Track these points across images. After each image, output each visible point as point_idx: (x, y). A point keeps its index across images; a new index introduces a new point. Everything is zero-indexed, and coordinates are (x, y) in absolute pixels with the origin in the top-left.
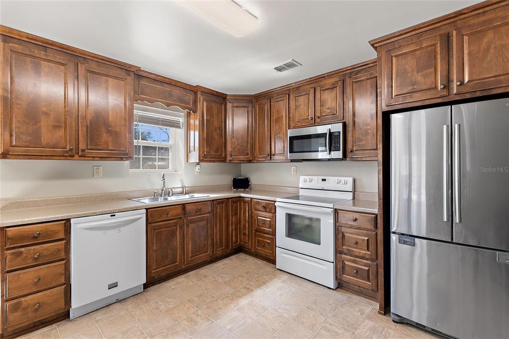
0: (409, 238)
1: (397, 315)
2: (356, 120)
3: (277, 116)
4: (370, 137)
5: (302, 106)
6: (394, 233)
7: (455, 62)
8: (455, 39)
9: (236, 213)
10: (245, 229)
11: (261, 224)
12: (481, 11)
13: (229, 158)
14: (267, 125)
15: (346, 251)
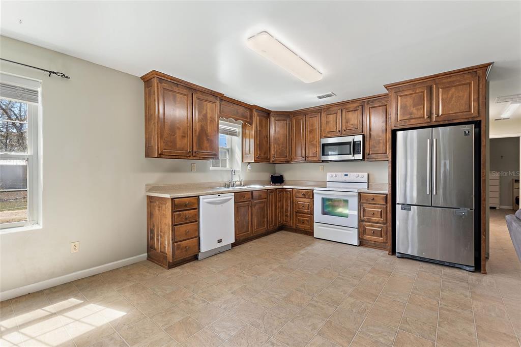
0: (407, 207)
1: (400, 253)
2: (372, 133)
3: (311, 128)
4: (381, 145)
5: (332, 122)
6: (398, 204)
7: (434, 103)
8: (434, 90)
9: (281, 201)
10: (287, 212)
11: (301, 207)
12: (449, 75)
13: (272, 159)
14: (303, 135)
15: (366, 220)
